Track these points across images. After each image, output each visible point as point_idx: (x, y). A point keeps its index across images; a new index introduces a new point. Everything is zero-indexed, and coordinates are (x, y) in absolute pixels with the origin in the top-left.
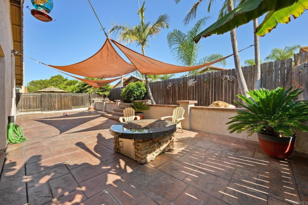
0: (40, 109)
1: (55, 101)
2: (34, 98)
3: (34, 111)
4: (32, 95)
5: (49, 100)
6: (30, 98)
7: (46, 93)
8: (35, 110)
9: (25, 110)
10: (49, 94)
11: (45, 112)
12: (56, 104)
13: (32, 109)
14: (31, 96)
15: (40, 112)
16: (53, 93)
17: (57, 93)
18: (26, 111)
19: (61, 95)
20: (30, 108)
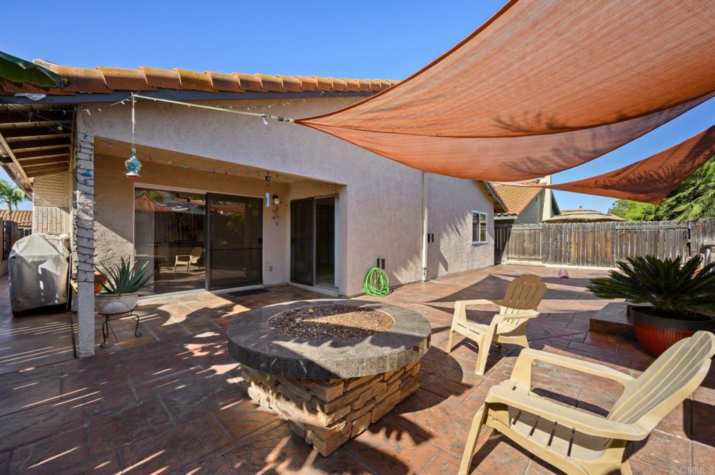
0: (540, 257)
1: (570, 243)
2: (530, 235)
3: (529, 259)
4: (528, 228)
5: (556, 239)
6: (524, 235)
7: (551, 224)
8: (532, 257)
9: (517, 257)
10: (557, 226)
11: (547, 265)
12: (572, 250)
13: (527, 256)
14: (526, 231)
15: (539, 263)
16: (565, 224)
17: (574, 224)
18: (519, 259)
19: (584, 228)
20: (524, 253)
